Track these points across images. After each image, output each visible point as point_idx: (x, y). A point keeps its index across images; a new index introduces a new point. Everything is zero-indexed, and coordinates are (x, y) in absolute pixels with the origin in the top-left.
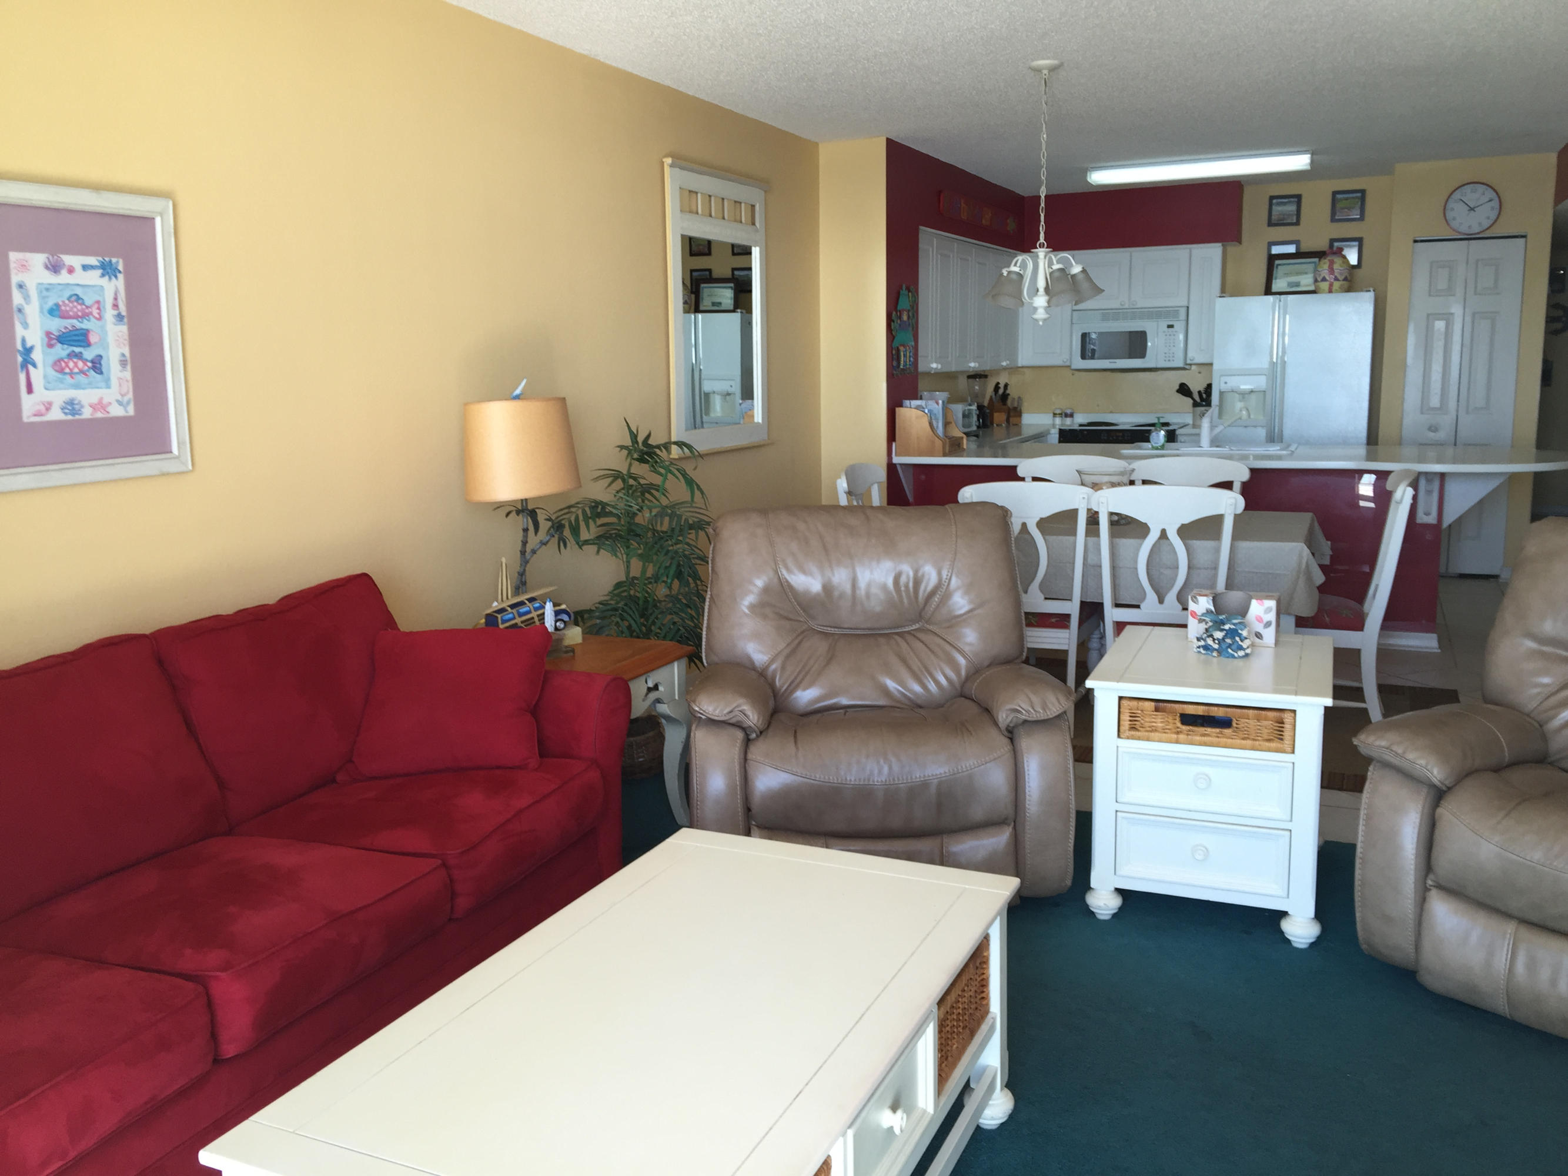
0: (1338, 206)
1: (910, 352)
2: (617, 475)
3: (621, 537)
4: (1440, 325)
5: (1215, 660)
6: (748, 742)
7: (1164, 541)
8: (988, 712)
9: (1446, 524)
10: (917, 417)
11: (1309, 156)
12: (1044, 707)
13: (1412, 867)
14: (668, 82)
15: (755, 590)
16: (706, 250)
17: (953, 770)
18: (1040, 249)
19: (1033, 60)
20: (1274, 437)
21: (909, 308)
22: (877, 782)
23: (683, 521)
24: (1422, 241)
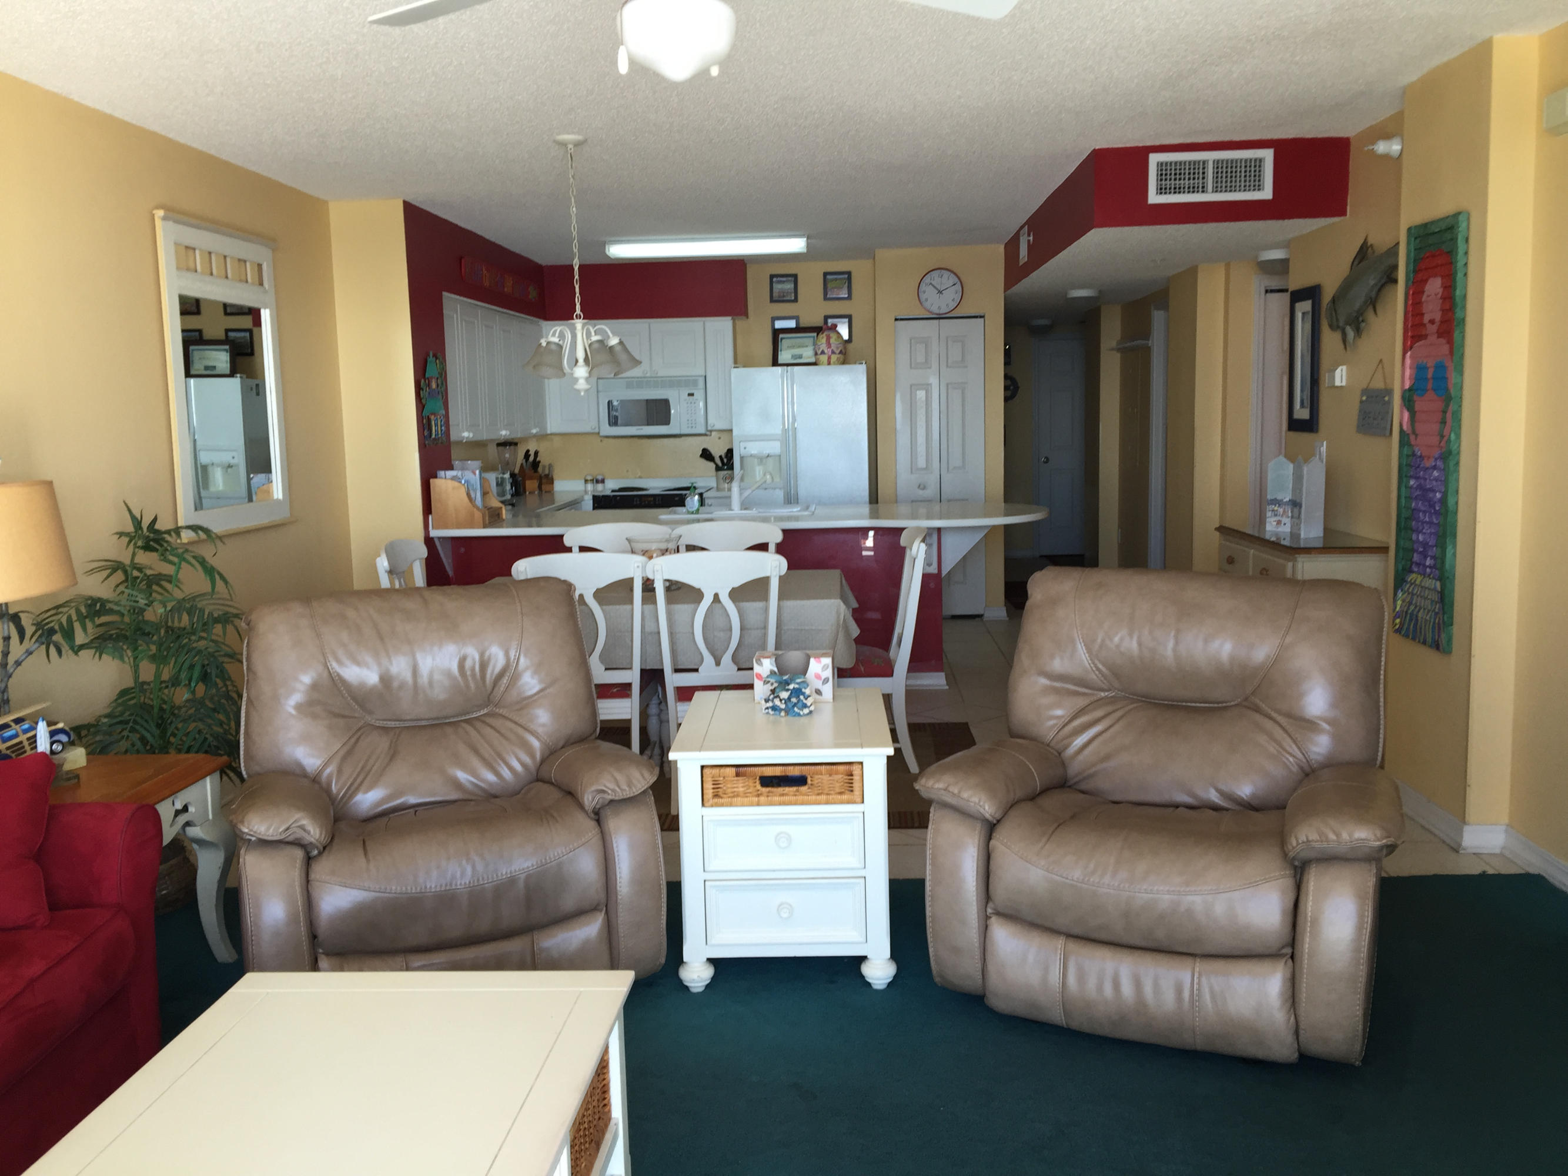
0: (829, 285)
1: (441, 421)
2: (116, 567)
3: (126, 638)
4: (921, 394)
5: (783, 720)
6: (309, 861)
7: (717, 605)
8: (571, 795)
9: (944, 573)
10: (454, 488)
11: (805, 239)
12: (630, 785)
13: (975, 898)
14: (155, 127)
15: (302, 688)
16: (194, 309)
17: (541, 861)
18: (578, 321)
19: (559, 134)
20: (791, 499)
21: (437, 376)
22: (461, 884)
23: (206, 616)
24: (902, 319)
